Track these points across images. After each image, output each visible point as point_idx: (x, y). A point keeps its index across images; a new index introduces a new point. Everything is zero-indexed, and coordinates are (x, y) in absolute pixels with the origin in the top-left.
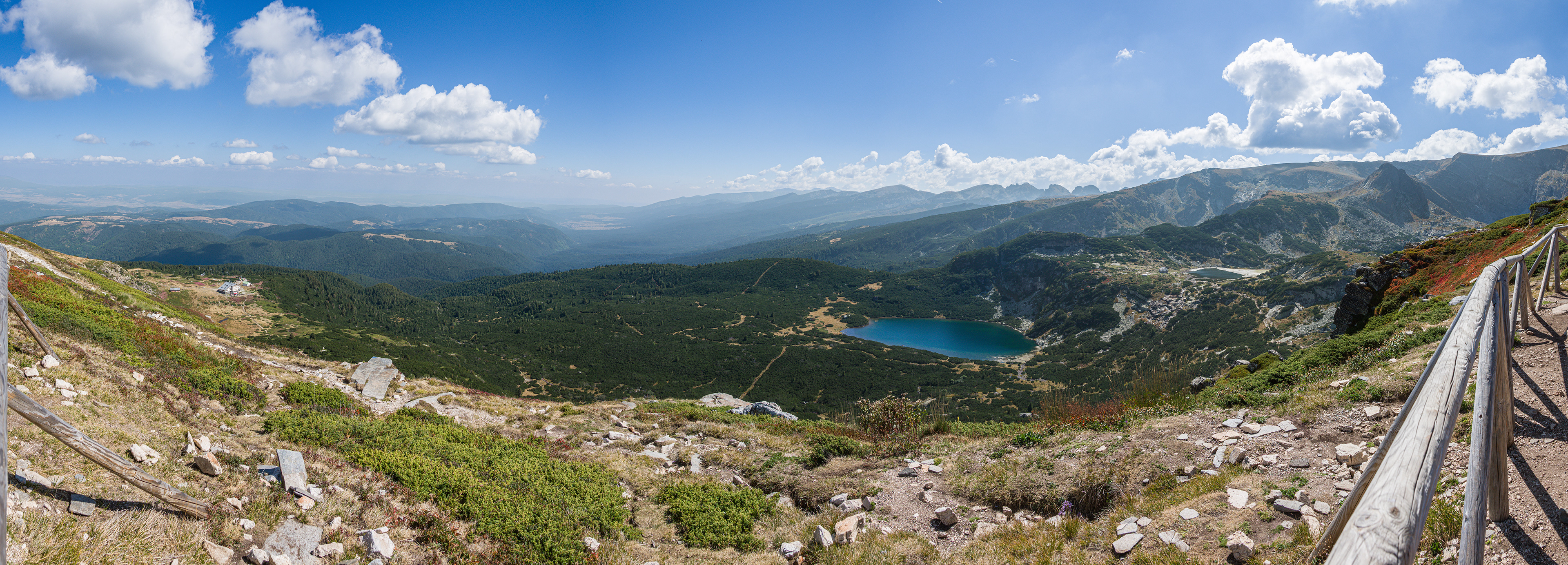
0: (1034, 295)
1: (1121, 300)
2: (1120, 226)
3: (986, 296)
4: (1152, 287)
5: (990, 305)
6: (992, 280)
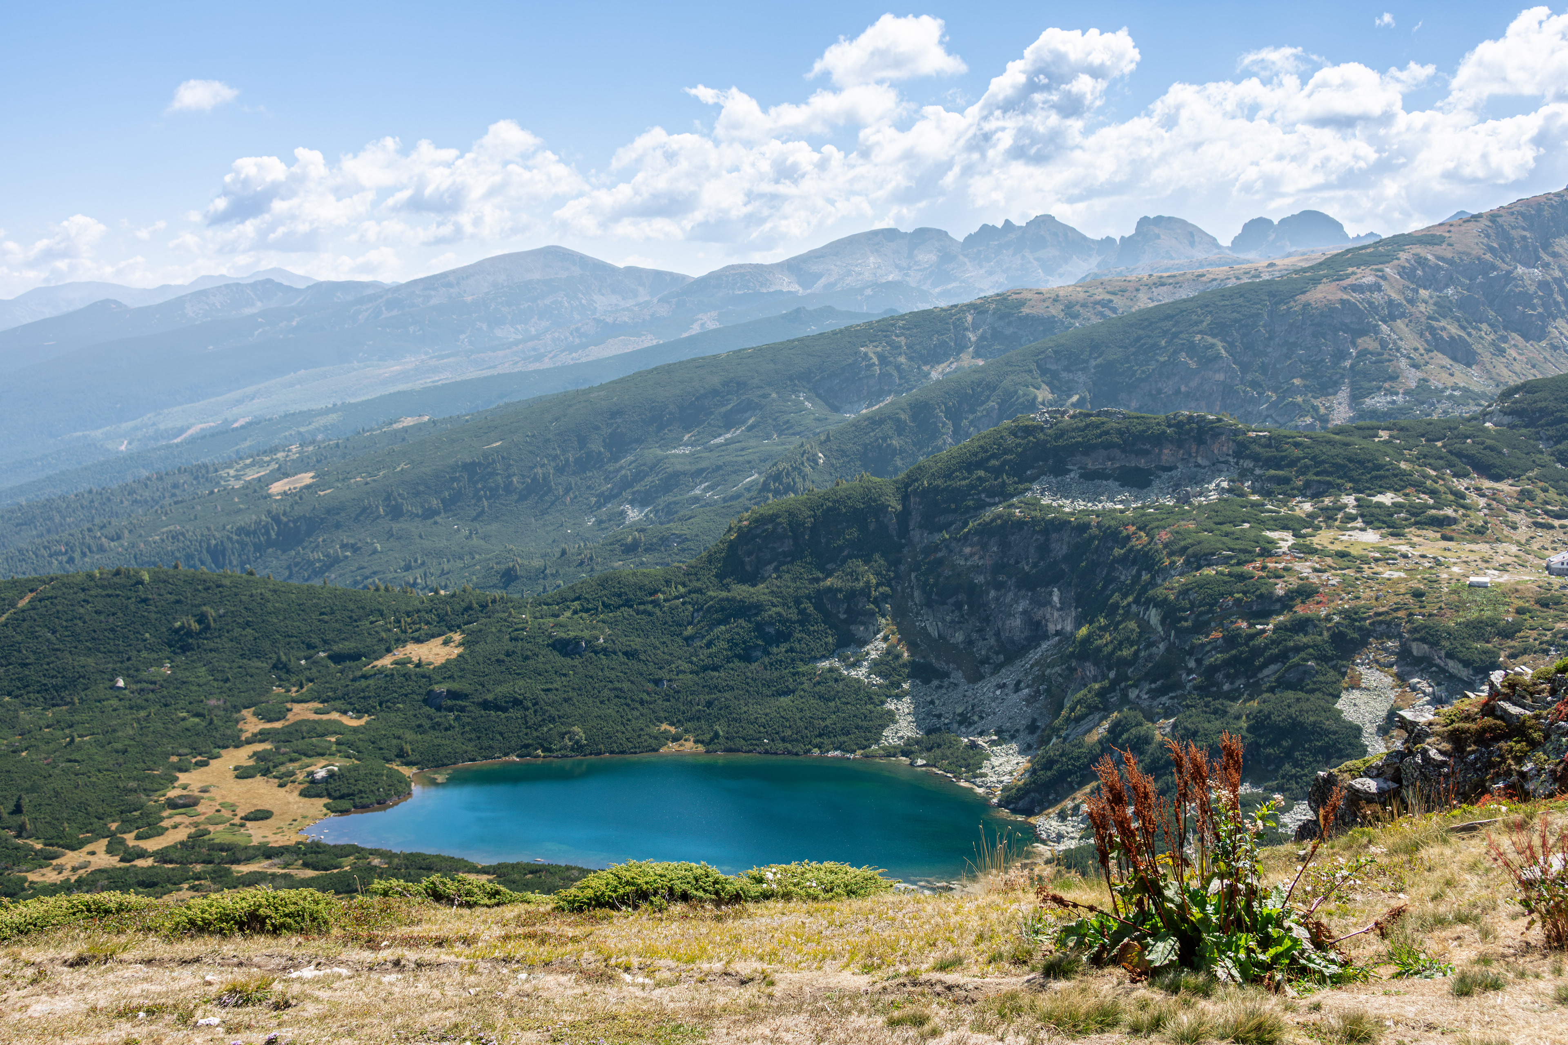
0: (1034, 655)
1: (1372, 677)
2: (1411, 378)
3: (856, 665)
4: (1508, 633)
5: (871, 698)
6: (876, 602)
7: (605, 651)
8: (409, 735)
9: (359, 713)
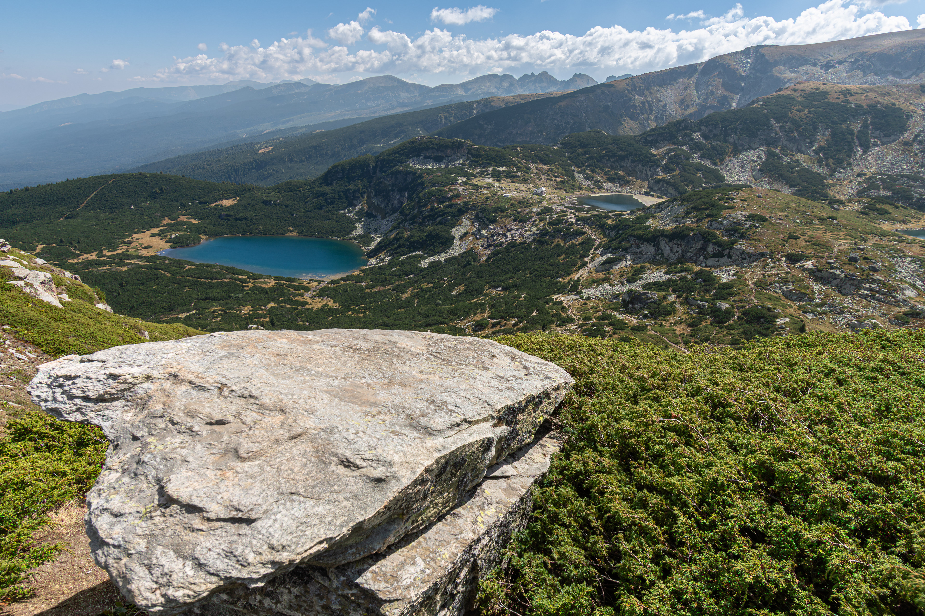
0: (398, 212)
1: (464, 222)
4: (505, 211)
5: (352, 222)
6: (361, 194)
7: (279, 205)
8: (209, 227)
9: (199, 219)
